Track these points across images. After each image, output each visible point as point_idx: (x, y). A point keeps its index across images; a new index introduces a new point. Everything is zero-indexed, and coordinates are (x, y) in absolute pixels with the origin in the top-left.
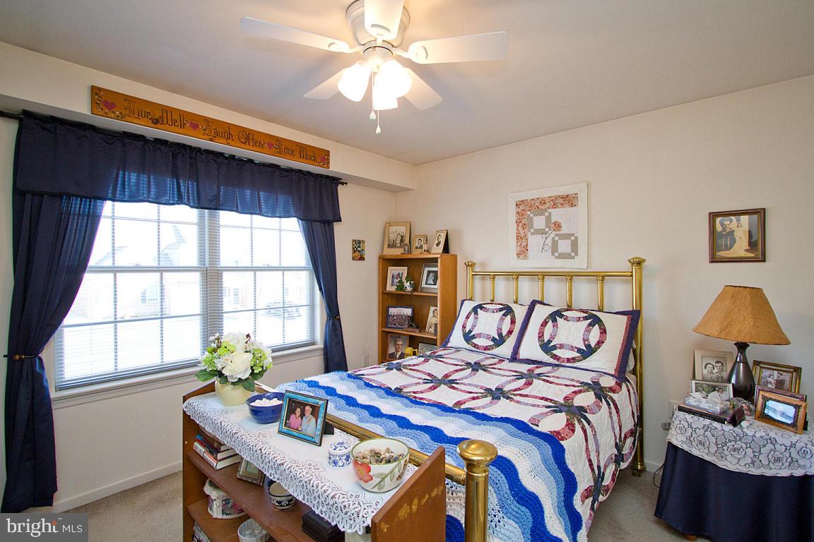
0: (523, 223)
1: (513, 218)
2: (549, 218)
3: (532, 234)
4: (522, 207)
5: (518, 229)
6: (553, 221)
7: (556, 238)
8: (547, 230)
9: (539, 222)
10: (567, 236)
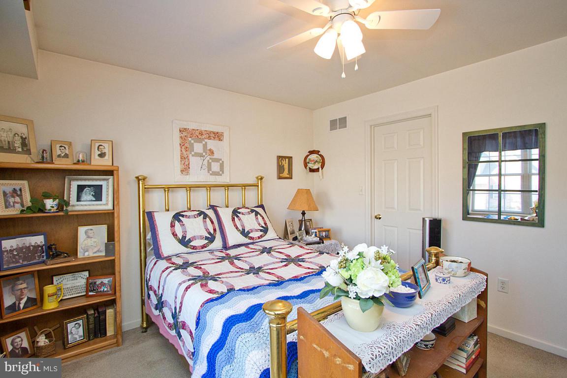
0: (185, 146)
1: (177, 141)
2: (205, 146)
3: (193, 156)
4: (185, 134)
5: (181, 151)
6: (208, 148)
7: (210, 161)
8: (204, 154)
9: (198, 147)
10: (217, 160)
